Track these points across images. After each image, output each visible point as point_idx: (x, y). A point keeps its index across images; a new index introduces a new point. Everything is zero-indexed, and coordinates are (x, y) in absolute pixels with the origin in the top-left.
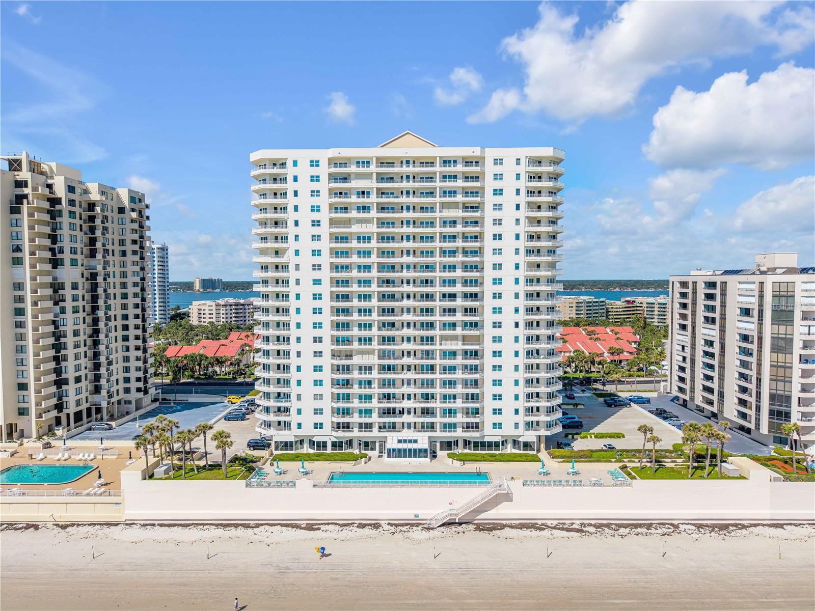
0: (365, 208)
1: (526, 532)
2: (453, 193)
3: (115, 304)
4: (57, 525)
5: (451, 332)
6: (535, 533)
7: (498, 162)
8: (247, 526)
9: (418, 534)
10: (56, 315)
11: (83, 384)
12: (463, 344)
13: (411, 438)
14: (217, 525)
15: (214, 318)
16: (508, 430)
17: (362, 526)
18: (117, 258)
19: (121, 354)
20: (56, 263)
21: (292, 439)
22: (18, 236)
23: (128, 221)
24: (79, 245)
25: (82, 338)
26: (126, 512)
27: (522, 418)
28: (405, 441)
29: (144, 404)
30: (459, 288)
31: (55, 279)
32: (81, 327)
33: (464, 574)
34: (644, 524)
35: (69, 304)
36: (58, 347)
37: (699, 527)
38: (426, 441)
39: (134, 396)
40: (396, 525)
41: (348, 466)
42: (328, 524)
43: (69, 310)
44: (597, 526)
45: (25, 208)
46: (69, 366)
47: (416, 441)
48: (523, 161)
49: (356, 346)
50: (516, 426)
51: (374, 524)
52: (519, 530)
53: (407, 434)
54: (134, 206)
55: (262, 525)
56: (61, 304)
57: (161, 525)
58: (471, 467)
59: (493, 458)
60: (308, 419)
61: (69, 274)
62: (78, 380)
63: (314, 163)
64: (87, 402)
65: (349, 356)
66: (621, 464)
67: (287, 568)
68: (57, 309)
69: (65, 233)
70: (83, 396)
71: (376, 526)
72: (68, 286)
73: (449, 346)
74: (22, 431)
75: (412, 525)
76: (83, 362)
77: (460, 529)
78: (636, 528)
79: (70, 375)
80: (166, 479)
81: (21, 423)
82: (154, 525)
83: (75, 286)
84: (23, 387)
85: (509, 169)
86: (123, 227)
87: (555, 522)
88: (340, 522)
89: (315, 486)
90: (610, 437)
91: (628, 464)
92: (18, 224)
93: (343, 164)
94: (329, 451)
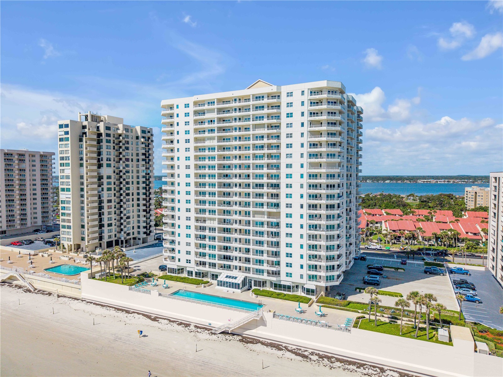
0: (212, 130)
1: (268, 350)
2: (261, 117)
3: (133, 187)
4: (58, 295)
5: (261, 209)
6: (274, 351)
7: (290, 94)
8: (127, 312)
9: (205, 335)
10: (99, 192)
11: (113, 227)
12: (268, 218)
13: (234, 276)
14: (115, 308)
16: (296, 279)
17: (180, 324)
18: (135, 163)
19: (136, 213)
20: (100, 166)
21: (176, 267)
22: (81, 153)
23: (140, 143)
24: (112, 157)
25: (113, 204)
26: (82, 294)
28: (230, 277)
29: (149, 240)
30: (265, 180)
31: (99, 174)
32: (113, 198)
35: (105, 186)
36: (101, 208)
38: (242, 279)
39: (142, 236)
40: (198, 327)
41: (192, 288)
42: (165, 319)
43: (105, 189)
44: (321, 357)
45: (84, 138)
46: (105, 217)
47: (236, 278)
48: (306, 92)
49: (207, 215)
50: (302, 276)
51: (187, 324)
52: (265, 347)
53: (235, 273)
54: (144, 135)
55: (135, 313)
56: (102, 186)
58: (260, 299)
59: (278, 296)
60: (183, 257)
61: (106, 171)
62: (110, 225)
63: (187, 106)
64: (115, 236)
66: (363, 315)
68: (100, 189)
69: (104, 150)
70: (113, 234)
71: (187, 325)
72: (105, 177)
74: (82, 248)
75: (206, 329)
76: (113, 216)
77: (231, 337)
78: (350, 364)
80: (99, 280)
81: (82, 244)
82: (92, 303)
83: (109, 177)
84: (83, 227)
85: (297, 99)
86: (137, 146)
87: (294, 347)
88: (172, 319)
89: (160, 295)
90: (389, 295)
91: (367, 316)
92: (81, 147)
93: (203, 104)
94: (193, 277)
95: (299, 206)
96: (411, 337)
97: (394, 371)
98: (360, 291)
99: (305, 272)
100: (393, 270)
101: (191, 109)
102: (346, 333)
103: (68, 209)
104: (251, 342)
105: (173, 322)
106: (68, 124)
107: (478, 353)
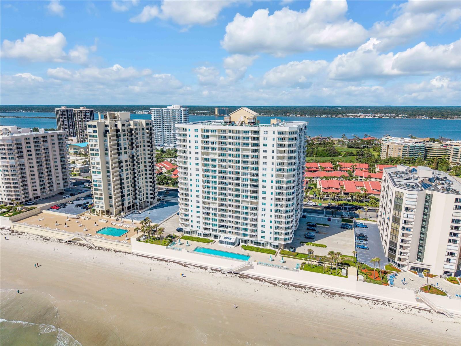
0: (214, 149)
1: (255, 281)
2: (247, 145)
3: (142, 166)
4: (114, 251)
5: (246, 200)
6: (259, 282)
7: (265, 133)
8: (166, 261)
9: (218, 274)
10: (120, 173)
11: (131, 196)
12: (250, 205)
13: (229, 237)
14: (158, 259)
16: (267, 239)
17: (202, 268)
18: (142, 148)
19: (145, 184)
20: (119, 154)
21: (190, 231)
22: (106, 145)
23: (145, 133)
24: (127, 146)
25: (129, 180)
26: (133, 250)
28: (227, 238)
29: (154, 202)
30: (249, 183)
31: (119, 159)
32: (129, 176)
34: (302, 287)
35: (124, 168)
36: (121, 184)
37: (323, 292)
38: (235, 239)
39: (150, 200)
40: (213, 270)
41: (204, 245)
42: (192, 265)
43: (124, 170)
44: (283, 284)
45: (108, 135)
46: (125, 190)
47: (231, 239)
48: (276, 133)
49: (211, 201)
50: (270, 238)
51: (206, 268)
52: (254, 280)
53: (229, 235)
54: (148, 127)
55: (171, 262)
56: (122, 168)
57: (142, 256)
58: (247, 252)
59: (258, 250)
60: (195, 224)
61: (124, 157)
62: (129, 195)
63: (196, 130)
64: (132, 202)
65: (209, 203)
66: (304, 261)
67: (171, 279)
68: (121, 170)
69: (122, 142)
70: (131, 201)
72: (124, 162)
73: (245, 205)
75: (218, 271)
76: (130, 188)
77: (233, 275)
78: (298, 287)
79: (126, 193)
80: (144, 242)
81: (111, 210)
82: (140, 255)
83: (126, 161)
84: (110, 197)
85: (270, 136)
86: (144, 135)
87: (269, 279)
88: (196, 265)
89: (187, 251)
90: (319, 246)
91: (307, 262)
92: (106, 141)
93: (207, 131)
94: (202, 237)
95: (270, 199)
96: (329, 274)
97: (319, 290)
98: (303, 244)
99: (272, 236)
100: (323, 226)
101: (199, 133)
102: (297, 272)
103: (100, 186)
104: (245, 278)
105: (197, 267)
106: (96, 126)
107: (358, 281)
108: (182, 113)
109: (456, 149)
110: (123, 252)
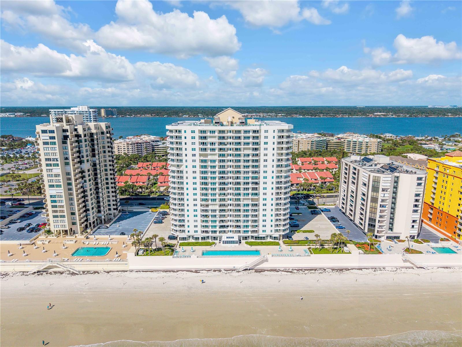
0: (213, 150)
1: (272, 273)
2: (248, 144)
3: (103, 174)
4: (105, 272)
5: (247, 197)
6: (275, 273)
7: (266, 131)
8: (174, 271)
9: (234, 274)
10: (83, 184)
11: (94, 210)
12: (252, 202)
13: (231, 236)
14: (163, 271)
15: (126, 150)
16: (268, 233)
17: (215, 271)
18: (103, 154)
19: (107, 195)
20: (81, 162)
21: (186, 236)
22: (66, 153)
24: (89, 153)
25: (92, 191)
26: (130, 267)
27: (273, 228)
28: (229, 238)
29: (117, 214)
30: (250, 180)
31: (81, 169)
32: (92, 187)
33: (251, 289)
34: (314, 269)
35: (87, 178)
36: (84, 197)
37: (333, 270)
38: (237, 238)
39: (112, 211)
40: (227, 270)
41: (208, 248)
42: (203, 270)
43: (88, 181)
44: (297, 270)
45: (68, 141)
46: (89, 203)
47: (233, 238)
48: (276, 131)
49: (210, 202)
50: (271, 231)
51: (219, 270)
53: (230, 234)
54: (107, 130)
55: (179, 271)
56: (84, 179)
57: (143, 271)
58: (254, 248)
59: (262, 244)
60: (192, 229)
61: (86, 166)
62: (93, 208)
63: (193, 132)
64: (96, 217)
65: (207, 206)
66: (309, 247)
67: (191, 287)
68: (83, 181)
69: (83, 149)
70: (94, 215)
71: (220, 271)
73: (246, 202)
74: (74, 231)
75: (233, 270)
76: (94, 201)
77: (249, 271)
78: (311, 271)
79: (90, 207)
80: (143, 256)
81: (74, 228)
82: (140, 271)
83: (88, 170)
84: (73, 214)
85: (270, 134)
86: (103, 140)
87: (283, 269)
88: (207, 269)
89: (197, 257)
90: (308, 232)
91: (311, 247)
92: (66, 148)
93: (205, 132)
94: (200, 241)
95: (271, 194)
96: (336, 253)
98: (294, 232)
101: (197, 135)
103: (61, 201)
104: (262, 271)
105: (209, 270)
107: (360, 255)
108: (91, 115)
109: (349, 141)
110: (117, 271)
